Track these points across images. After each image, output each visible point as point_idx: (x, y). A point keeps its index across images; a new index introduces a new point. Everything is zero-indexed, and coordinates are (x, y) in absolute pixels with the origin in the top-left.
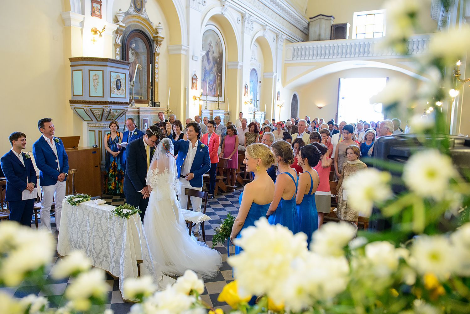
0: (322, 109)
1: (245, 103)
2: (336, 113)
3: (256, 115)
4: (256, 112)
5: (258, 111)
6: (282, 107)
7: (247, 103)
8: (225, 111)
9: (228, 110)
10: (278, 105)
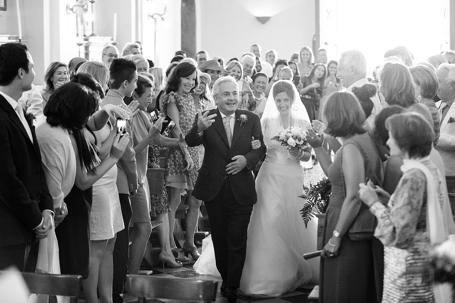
0: (268, 23)
1: (69, 11)
2: (314, 33)
3: (90, 48)
4: (91, 39)
5: (93, 35)
6: (163, 19)
7: (72, 10)
8: (9, 38)
9: (18, 33)
10: (149, 15)
